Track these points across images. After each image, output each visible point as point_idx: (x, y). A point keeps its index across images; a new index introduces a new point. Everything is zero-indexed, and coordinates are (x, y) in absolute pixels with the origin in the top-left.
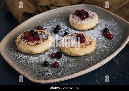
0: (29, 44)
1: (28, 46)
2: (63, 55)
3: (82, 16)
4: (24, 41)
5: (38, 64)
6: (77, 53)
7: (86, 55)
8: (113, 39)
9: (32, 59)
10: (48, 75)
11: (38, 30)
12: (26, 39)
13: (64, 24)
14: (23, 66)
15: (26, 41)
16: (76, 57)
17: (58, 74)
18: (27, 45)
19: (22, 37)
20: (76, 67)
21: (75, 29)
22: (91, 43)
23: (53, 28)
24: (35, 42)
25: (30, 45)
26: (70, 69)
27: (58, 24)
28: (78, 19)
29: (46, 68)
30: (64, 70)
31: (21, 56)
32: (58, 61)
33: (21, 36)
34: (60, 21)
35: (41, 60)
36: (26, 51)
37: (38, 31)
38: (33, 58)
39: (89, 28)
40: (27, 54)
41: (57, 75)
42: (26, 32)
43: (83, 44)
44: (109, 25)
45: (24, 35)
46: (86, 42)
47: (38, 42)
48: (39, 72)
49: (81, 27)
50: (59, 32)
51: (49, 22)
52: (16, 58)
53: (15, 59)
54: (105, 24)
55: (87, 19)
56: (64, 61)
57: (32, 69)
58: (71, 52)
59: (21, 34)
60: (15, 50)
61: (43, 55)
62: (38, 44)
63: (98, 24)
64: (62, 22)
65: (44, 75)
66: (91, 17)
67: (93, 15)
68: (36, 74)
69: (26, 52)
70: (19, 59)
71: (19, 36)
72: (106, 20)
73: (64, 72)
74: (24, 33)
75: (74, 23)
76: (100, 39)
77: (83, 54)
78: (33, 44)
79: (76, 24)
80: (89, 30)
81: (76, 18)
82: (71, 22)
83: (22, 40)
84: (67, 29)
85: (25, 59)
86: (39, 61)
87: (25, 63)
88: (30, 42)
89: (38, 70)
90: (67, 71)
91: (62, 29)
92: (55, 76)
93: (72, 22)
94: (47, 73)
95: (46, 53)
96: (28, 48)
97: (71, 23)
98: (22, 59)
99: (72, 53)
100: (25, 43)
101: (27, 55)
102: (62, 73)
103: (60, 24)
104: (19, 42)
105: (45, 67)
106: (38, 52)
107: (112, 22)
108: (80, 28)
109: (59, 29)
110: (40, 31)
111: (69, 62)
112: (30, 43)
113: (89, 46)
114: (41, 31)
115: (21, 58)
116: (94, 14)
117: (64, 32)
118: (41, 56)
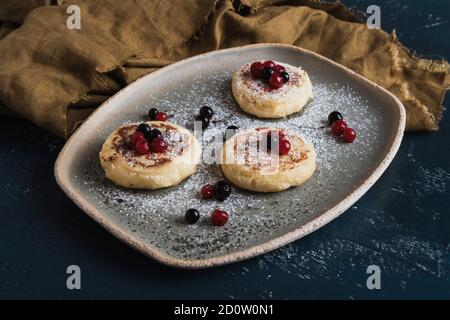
0: (140, 164)
1: (138, 169)
2: (233, 189)
3: (271, 79)
4: (124, 154)
5: (170, 218)
6: (270, 183)
7: (292, 188)
8: (356, 140)
9: (150, 204)
10: (203, 245)
11: (158, 123)
12: (130, 149)
13: (219, 101)
14: (131, 224)
15: (129, 154)
16: (268, 193)
18: (134, 166)
19: (116, 142)
20: (270, 221)
21: (253, 117)
22: (304, 156)
23: (190, 112)
24: (156, 156)
25: (143, 165)
26: (258, 226)
27: (201, 100)
28: (258, 89)
29: (195, 227)
30: (242, 230)
31: (117, 195)
32: (222, 207)
33: (113, 141)
34: (206, 91)
35: (175, 204)
36: (132, 182)
37: (156, 126)
38: (154, 200)
39: (290, 112)
40: (135, 190)
42: (124, 128)
43: (285, 158)
44: (341, 102)
45: (120, 138)
46: (290, 152)
47: (162, 156)
48: (178, 240)
49: (269, 109)
50: (211, 124)
52: (106, 202)
53: (105, 206)
54: (329, 98)
55: (285, 86)
56: (238, 206)
57: (157, 230)
59: (113, 136)
60: (99, 179)
61: (179, 192)
62: (164, 161)
63: (310, 101)
64: (214, 96)
65: (192, 246)
66: (295, 82)
67: (296, 74)
68: (171, 244)
69: (132, 185)
70: (115, 205)
71: (109, 142)
72: (329, 89)
73: (243, 236)
74: (121, 132)
75: (250, 98)
76: (322, 141)
77: (286, 186)
78: (153, 163)
79: (255, 103)
80: (288, 117)
81: (254, 85)
82: (241, 96)
83: (118, 151)
84: (228, 115)
85: (132, 205)
86: (171, 209)
87: (135, 216)
88: (143, 157)
89: (171, 233)
90: (249, 232)
91: (216, 117)
92: (222, 248)
93: (244, 96)
94: (197, 239)
95: (185, 186)
96: (138, 173)
97: (240, 100)
98: (123, 204)
99: (257, 185)
100: (130, 160)
101: (136, 193)
102: (239, 239)
103: (207, 100)
104: (111, 159)
105: (191, 224)
106: (166, 185)
107: (347, 94)
108: (267, 114)
109: (210, 117)
110: (163, 125)
111: (250, 208)
112: (142, 159)
113: (300, 163)
114: (166, 123)
115: (120, 201)
116: (300, 71)
117: (223, 125)
118: (173, 193)
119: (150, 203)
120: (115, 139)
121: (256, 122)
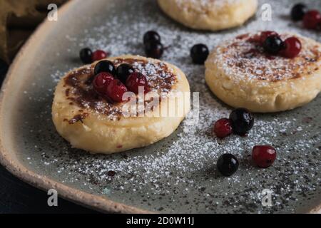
4: (93, 107)
6: (301, 94)
14: (150, 202)
15: (100, 105)
17: (295, 185)
18: (119, 119)
19: (72, 96)
23: (128, 45)
26: (314, 153)
27: (132, 29)
29: (236, 178)
31: (103, 167)
33: (67, 95)
35: (189, 156)
38: (157, 159)
40: (123, 154)
41: (292, 187)
42: (71, 76)
49: (227, 17)
51: (99, 32)
52: (93, 181)
53: (96, 187)
57: (190, 199)
58: (279, 100)
61: (183, 139)
64: (144, 22)
65: (254, 206)
69: (120, 147)
70: (109, 181)
74: (70, 82)
75: (199, 9)
79: (208, 13)
80: (245, 23)
82: (185, 10)
83: (83, 106)
84: (175, 37)
85: (132, 175)
87: (146, 189)
89: (212, 196)
90: (310, 165)
92: (293, 195)
93: (189, 9)
94: (252, 194)
96: (129, 127)
98: (118, 177)
100: (108, 113)
101: (125, 157)
102: (305, 177)
103: (138, 27)
104: (79, 118)
105: (228, 176)
108: (225, 22)
111: (284, 134)
115: (111, 174)
117: (177, 50)
118: (176, 144)
119: (155, 165)
120: (67, 92)
121: (212, 36)
